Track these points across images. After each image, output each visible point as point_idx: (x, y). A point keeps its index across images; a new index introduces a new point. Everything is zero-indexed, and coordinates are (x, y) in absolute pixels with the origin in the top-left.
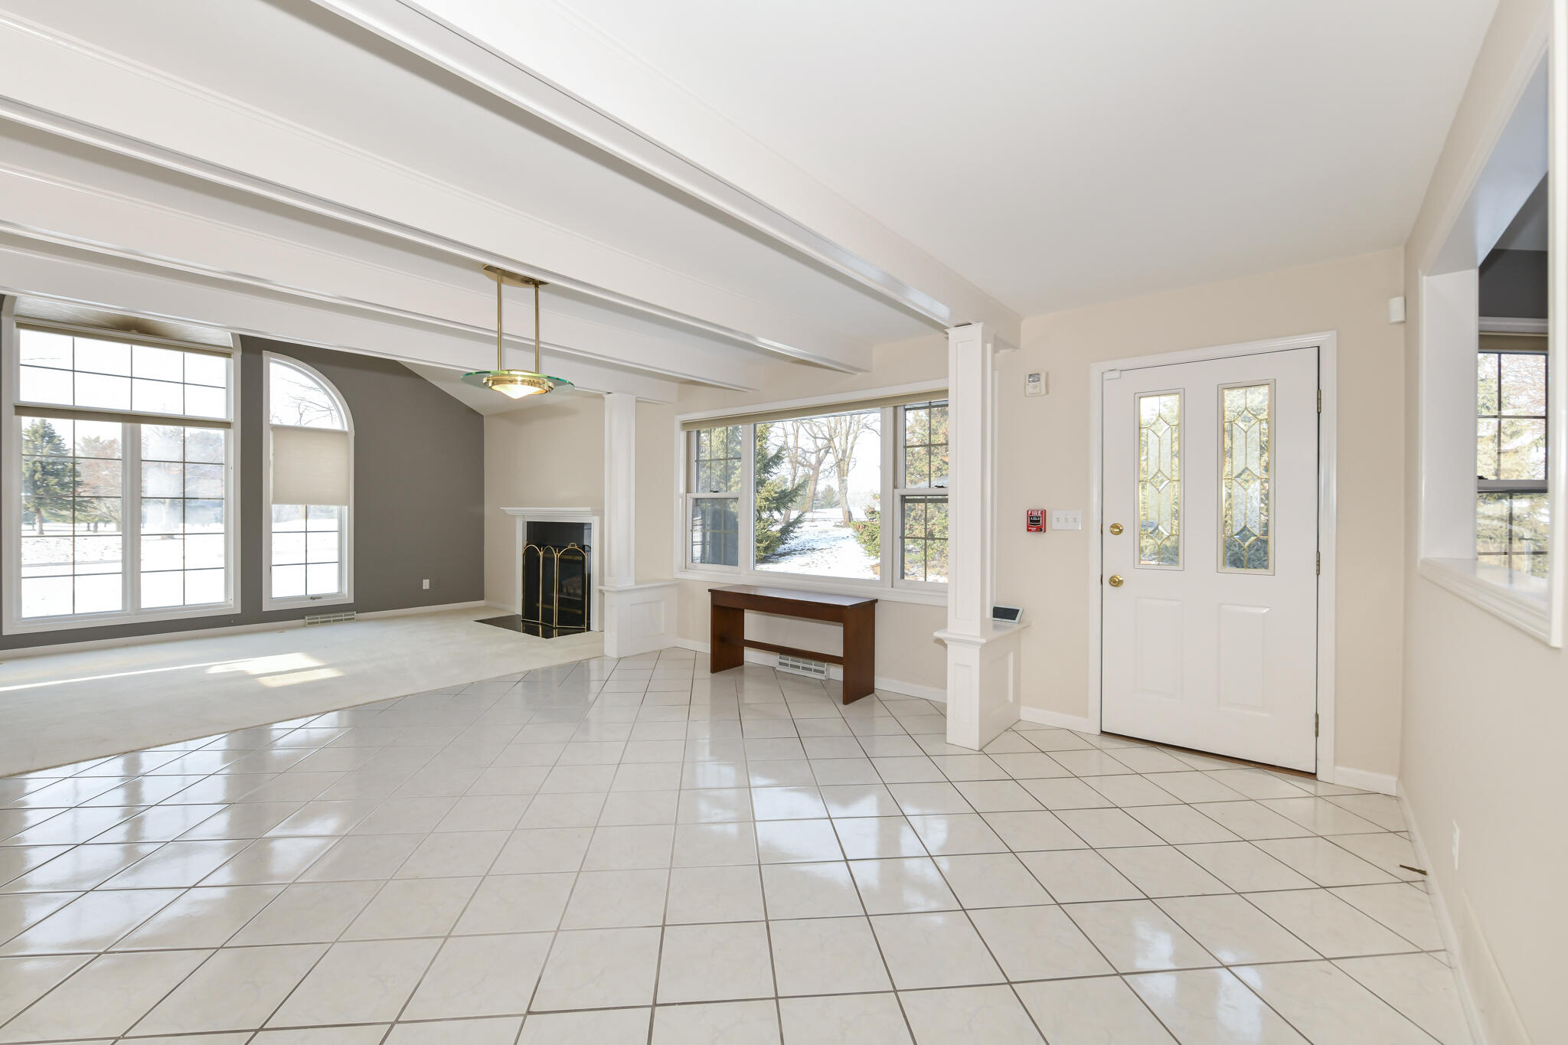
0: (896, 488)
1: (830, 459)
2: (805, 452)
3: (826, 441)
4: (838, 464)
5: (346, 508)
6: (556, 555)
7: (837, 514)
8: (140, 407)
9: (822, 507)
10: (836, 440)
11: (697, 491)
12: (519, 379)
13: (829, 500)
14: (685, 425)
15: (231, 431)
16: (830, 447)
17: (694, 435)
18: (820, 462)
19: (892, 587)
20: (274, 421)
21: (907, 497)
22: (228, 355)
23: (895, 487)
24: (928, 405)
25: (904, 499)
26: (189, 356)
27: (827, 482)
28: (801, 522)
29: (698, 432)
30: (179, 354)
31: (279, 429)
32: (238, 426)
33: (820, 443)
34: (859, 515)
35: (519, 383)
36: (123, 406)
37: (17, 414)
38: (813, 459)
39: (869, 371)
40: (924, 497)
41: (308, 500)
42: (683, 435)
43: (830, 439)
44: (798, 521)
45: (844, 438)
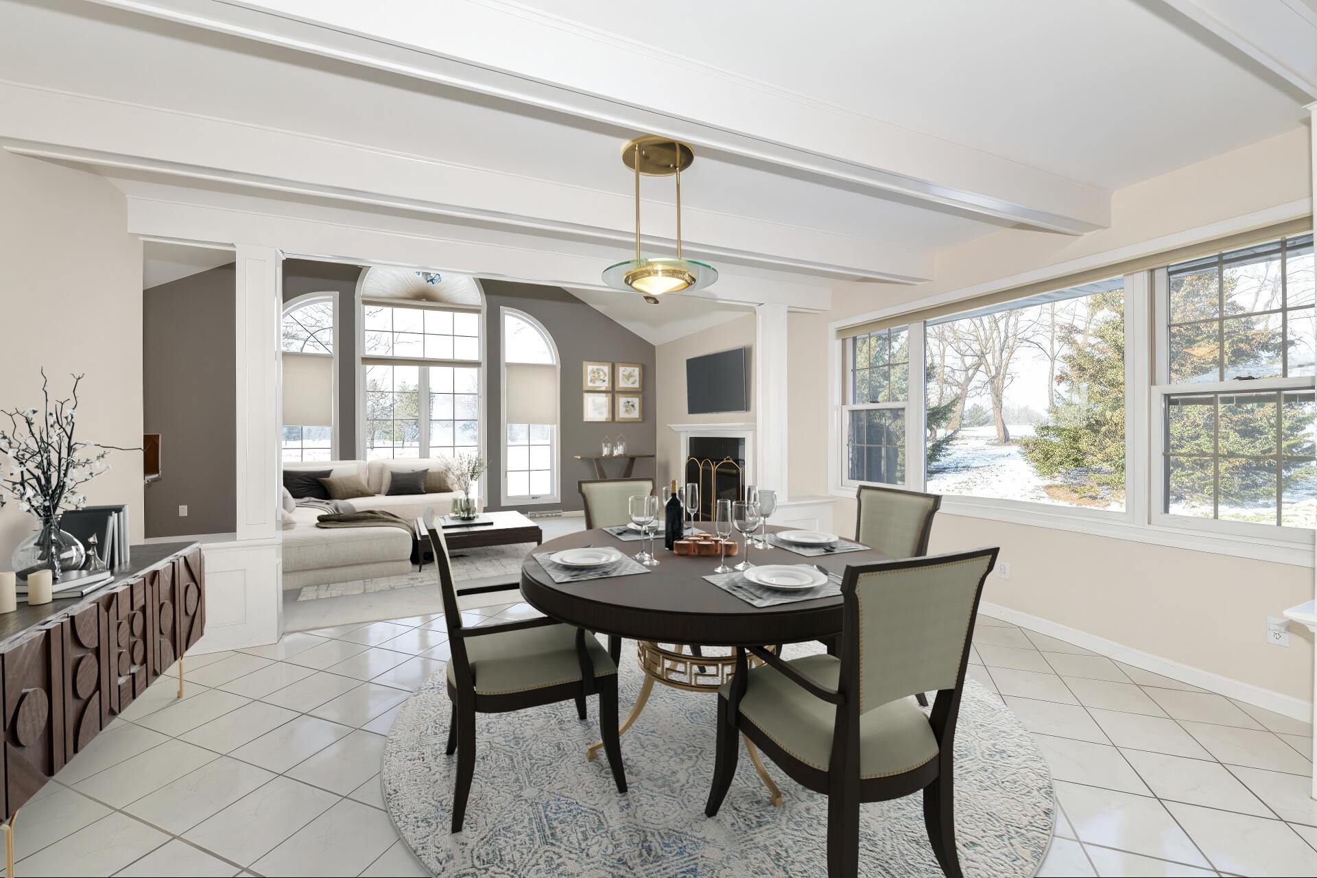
0: (1155, 385)
1: (981, 376)
2: (953, 371)
3: (976, 358)
4: (992, 380)
5: (555, 426)
6: (714, 469)
7: (991, 431)
8: (430, 355)
9: (970, 425)
10: (989, 357)
11: (854, 402)
12: (659, 267)
13: (979, 419)
14: (841, 332)
15: (481, 369)
16: (980, 364)
17: (850, 343)
18: (969, 379)
19: (1149, 523)
20: (508, 360)
21: (1172, 398)
22: (478, 311)
23: (1153, 381)
24: (1216, 260)
25: (1170, 400)
26: (457, 315)
27: (978, 399)
28: (952, 439)
29: (855, 339)
30: (450, 314)
31: (509, 365)
32: (485, 365)
33: (969, 361)
34: (1025, 431)
35: (660, 273)
36: (418, 354)
37: (363, 364)
38: (960, 377)
39: (1105, 228)
40: (1212, 396)
41: (530, 421)
42: (839, 343)
43: (982, 355)
44: (948, 440)
45: (997, 354)
